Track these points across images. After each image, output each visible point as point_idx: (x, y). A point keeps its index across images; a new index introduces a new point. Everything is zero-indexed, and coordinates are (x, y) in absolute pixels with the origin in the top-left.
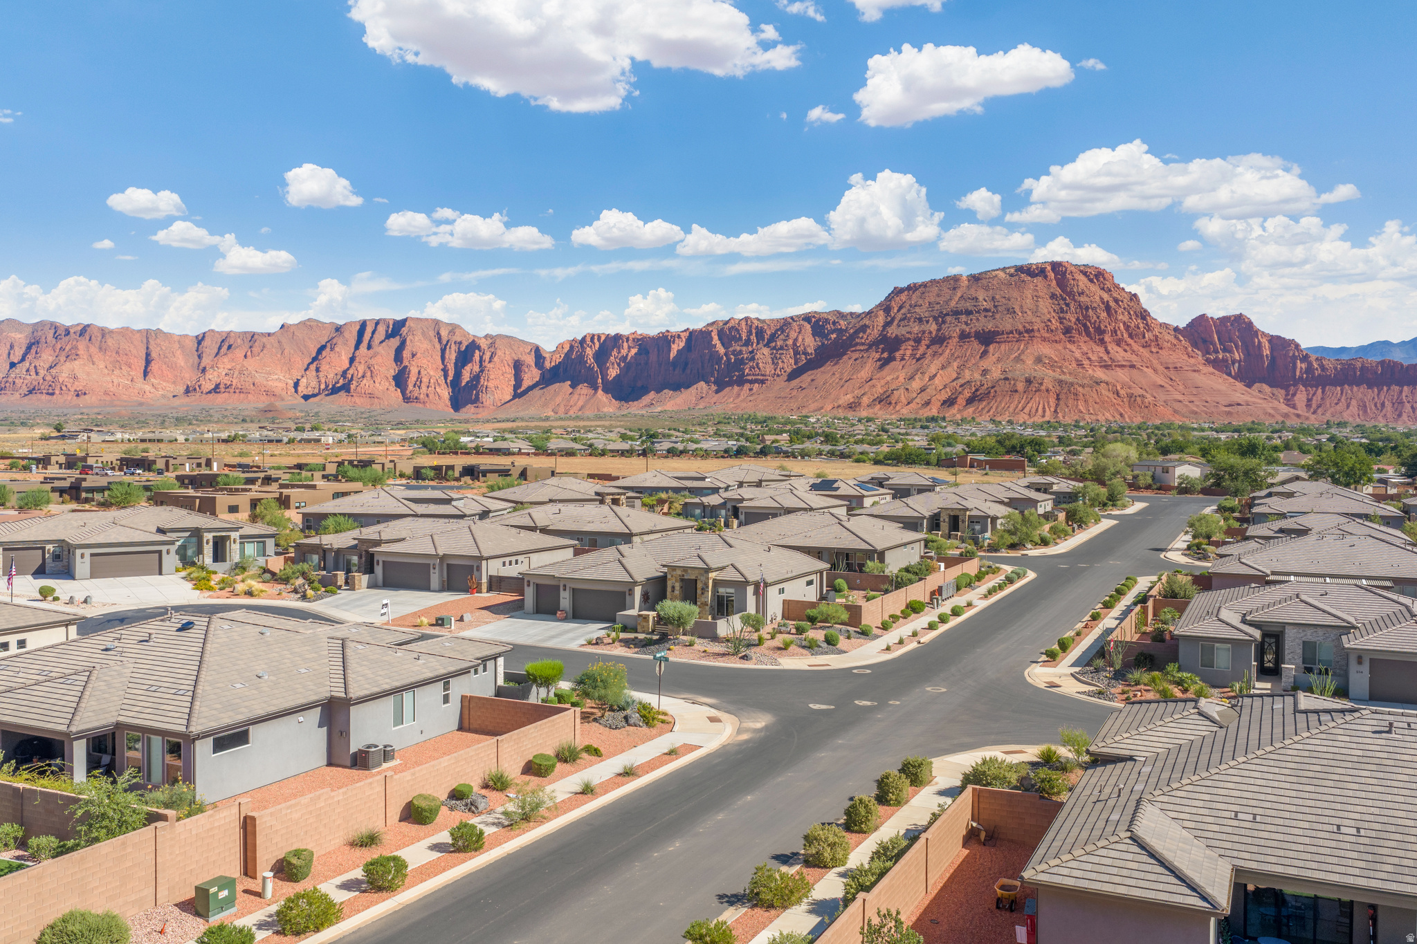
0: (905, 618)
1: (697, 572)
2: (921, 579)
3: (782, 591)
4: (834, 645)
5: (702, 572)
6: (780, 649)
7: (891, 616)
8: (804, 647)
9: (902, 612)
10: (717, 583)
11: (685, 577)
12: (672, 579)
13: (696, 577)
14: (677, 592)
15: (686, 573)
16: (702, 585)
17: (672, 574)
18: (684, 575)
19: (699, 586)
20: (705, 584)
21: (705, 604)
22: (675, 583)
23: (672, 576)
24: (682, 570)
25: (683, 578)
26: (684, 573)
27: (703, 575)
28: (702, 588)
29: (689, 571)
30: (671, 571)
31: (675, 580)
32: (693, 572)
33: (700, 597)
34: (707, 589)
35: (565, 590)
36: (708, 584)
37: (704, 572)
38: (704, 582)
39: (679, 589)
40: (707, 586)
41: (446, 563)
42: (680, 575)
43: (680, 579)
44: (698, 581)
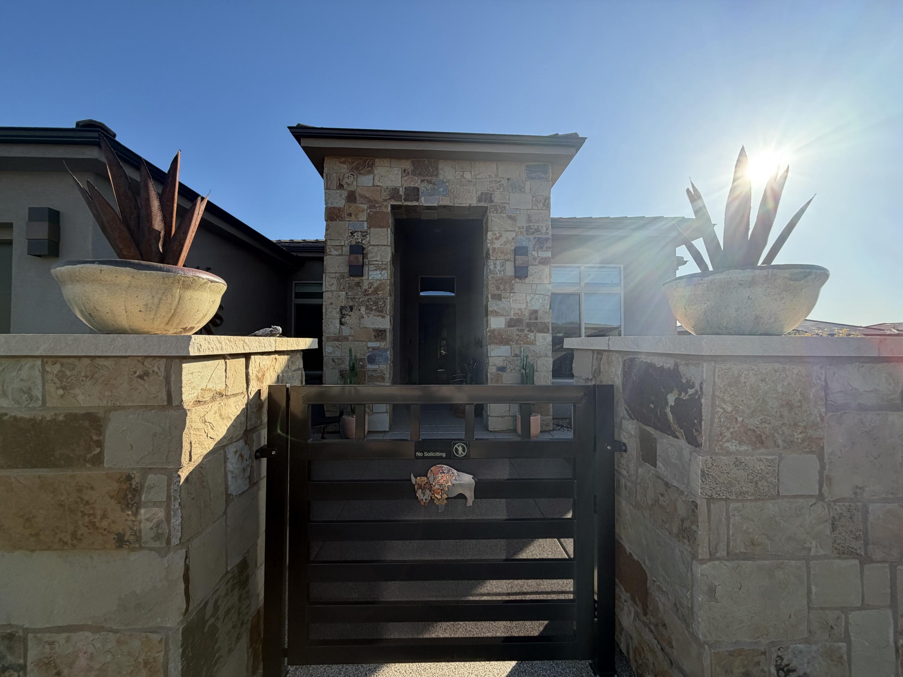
1: (485, 171)
11: (423, 199)
12: (350, 215)
13: (487, 197)
14: (379, 277)
15: (429, 182)
16: (514, 234)
17: (352, 188)
18: (418, 189)
19: (497, 239)
20: (528, 228)
21: (528, 325)
22: (364, 234)
23: (352, 197)
24: (407, 164)
25: (414, 204)
26: (416, 182)
27: (520, 190)
28: (513, 245)
29: (447, 172)
30: (345, 170)
31: (370, 217)
32: (469, 175)
33: (505, 293)
34: (541, 253)
36: (547, 229)
37: (524, 172)
38: (522, 221)
39: (390, 262)
40: (543, 236)
42: (395, 190)
43: (394, 210)
44: (495, 220)
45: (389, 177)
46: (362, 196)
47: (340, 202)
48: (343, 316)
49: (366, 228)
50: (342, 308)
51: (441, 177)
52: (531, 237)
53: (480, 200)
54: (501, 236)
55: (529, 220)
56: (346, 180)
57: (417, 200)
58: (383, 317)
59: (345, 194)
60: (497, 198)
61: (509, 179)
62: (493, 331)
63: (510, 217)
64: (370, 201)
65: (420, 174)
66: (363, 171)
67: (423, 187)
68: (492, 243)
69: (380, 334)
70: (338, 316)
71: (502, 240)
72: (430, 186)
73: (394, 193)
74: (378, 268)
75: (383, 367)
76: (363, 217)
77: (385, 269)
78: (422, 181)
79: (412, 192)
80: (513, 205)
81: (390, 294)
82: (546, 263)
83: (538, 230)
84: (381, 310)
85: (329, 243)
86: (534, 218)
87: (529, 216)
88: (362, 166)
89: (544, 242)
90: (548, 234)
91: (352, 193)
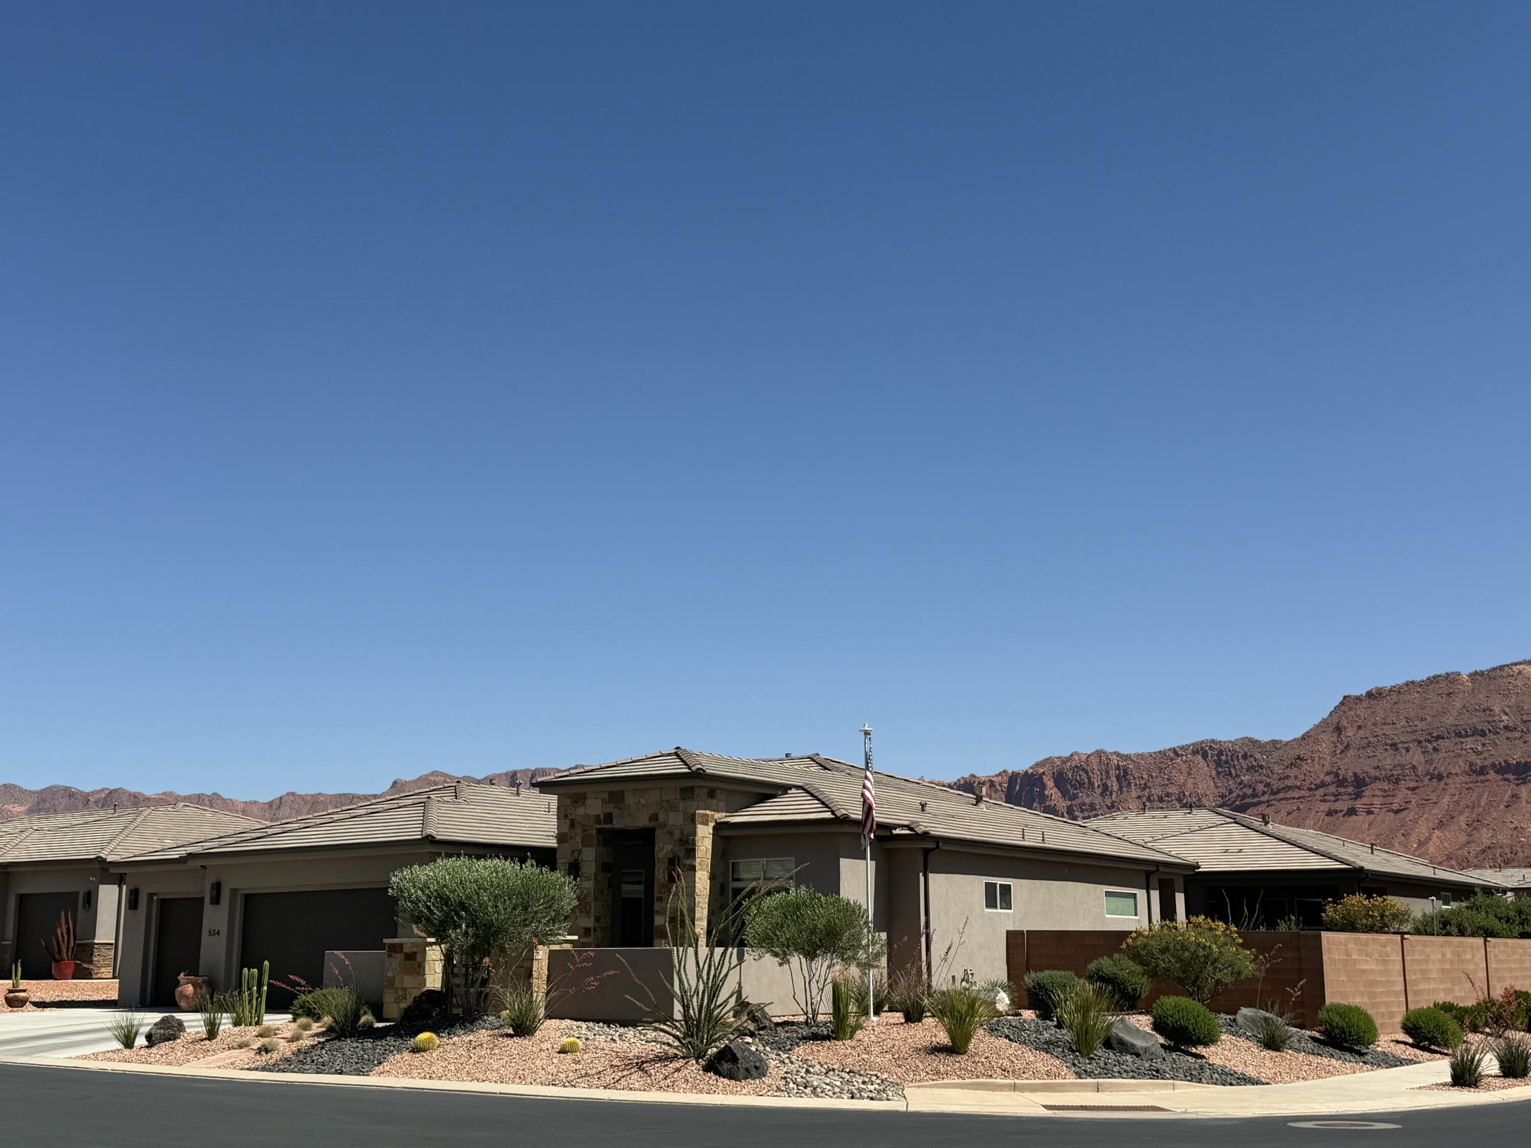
1: (653, 796)
3: (998, 896)
4: (1193, 1058)
7: (1445, 1008)
8: (1046, 1046)
11: (615, 821)
12: (571, 838)
14: (587, 886)
15: (619, 808)
16: (671, 846)
17: (573, 817)
18: (611, 814)
19: (661, 851)
20: (681, 840)
22: (580, 852)
23: (573, 824)
24: (606, 796)
25: (610, 826)
26: (610, 809)
27: (675, 809)
28: (671, 856)
29: (630, 799)
30: (568, 804)
31: (582, 839)
32: (642, 801)
33: (664, 896)
34: (688, 862)
35: (216, 900)
36: (694, 840)
37: (678, 793)
38: (677, 835)
39: (595, 874)
40: (690, 847)
41: (17, 895)
42: (598, 816)
43: (599, 831)
44: (659, 834)
45: (595, 807)
46: (578, 823)
47: (566, 829)
49: (580, 847)
51: (626, 803)
52: (683, 848)
53: (650, 820)
54: (663, 849)
55: (682, 834)
56: (569, 811)
57: (611, 823)
58: (589, 918)
59: (568, 822)
61: (668, 801)
62: (656, 928)
63: (669, 832)
64: (583, 826)
65: (613, 802)
66: (579, 804)
67: (615, 812)
68: (657, 855)
71: (665, 851)
73: (597, 819)
74: (587, 879)
76: (579, 839)
77: (591, 879)
78: (615, 807)
79: (609, 817)
80: (671, 822)
81: (596, 899)
82: (693, 869)
83: (687, 842)
84: (588, 913)
85: (559, 861)
86: (685, 832)
87: (682, 831)
88: (579, 799)
89: (691, 852)
90: (694, 844)
91: (572, 821)
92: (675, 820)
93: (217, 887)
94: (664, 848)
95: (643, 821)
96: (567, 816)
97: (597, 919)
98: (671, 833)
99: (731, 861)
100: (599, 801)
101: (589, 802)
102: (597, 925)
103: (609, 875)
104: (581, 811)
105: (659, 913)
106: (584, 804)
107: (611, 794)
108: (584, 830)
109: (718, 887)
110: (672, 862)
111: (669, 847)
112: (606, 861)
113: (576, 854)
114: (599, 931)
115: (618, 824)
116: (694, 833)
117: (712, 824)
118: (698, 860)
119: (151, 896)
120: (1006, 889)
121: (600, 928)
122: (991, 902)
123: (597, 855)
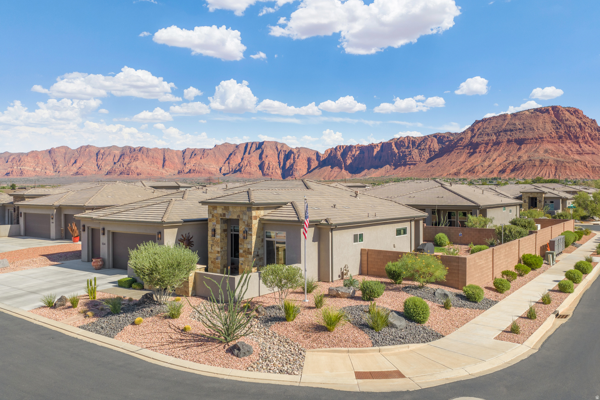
0: (521, 275)
1: (238, 209)
2: (531, 233)
3: (358, 238)
4: (419, 322)
5: (244, 209)
6: (319, 328)
7: (505, 273)
8: (363, 326)
9: (517, 268)
10: (264, 224)
11: (226, 216)
12: (213, 221)
13: (239, 216)
14: (218, 237)
15: (227, 212)
17: (213, 214)
18: (225, 214)
20: (247, 225)
21: (247, 252)
22: (215, 226)
23: (213, 216)
24: (223, 207)
25: (224, 218)
26: (224, 212)
27: (246, 214)
28: (244, 230)
29: (231, 209)
30: (211, 209)
31: (216, 221)
32: (235, 210)
33: (242, 243)
34: (250, 232)
35: (104, 234)
36: (251, 225)
37: (246, 209)
38: (246, 223)
39: (220, 233)
40: (250, 227)
41: (64, 214)
42: (221, 214)
43: (221, 219)
44: (241, 222)
45: (220, 211)
46: (215, 216)
47: (211, 217)
48: (212, 247)
49: (215, 224)
50: (211, 245)
53: (237, 217)
55: (248, 223)
56: (212, 211)
58: (219, 248)
59: (211, 215)
60: (241, 217)
61: (243, 211)
62: (240, 253)
63: (243, 222)
65: (225, 210)
67: (226, 213)
68: (240, 228)
69: (218, 252)
70: (211, 247)
72: (227, 213)
74: (218, 235)
75: (219, 261)
79: (224, 215)
80: (244, 218)
81: (221, 241)
82: (251, 235)
83: (249, 226)
84: (218, 246)
85: (209, 228)
86: (249, 222)
87: (248, 222)
88: (215, 208)
89: (250, 229)
90: (252, 227)
91: (213, 215)
92: (245, 218)
93: (104, 229)
94: (242, 227)
95: (235, 217)
96: (211, 213)
97: (222, 248)
98: (244, 222)
99: (265, 231)
100: (221, 209)
101: (218, 209)
102: (222, 250)
103: (226, 233)
104: (215, 212)
105: (241, 249)
106: (216, 210)
107: (225, 207)
108: (217, 218)
109: (261, 240)
110: (245, 232)
111: (244, 227)
112: (224, 228)
113: (214, 226)
114: (222, 252)
115: (227, 217)
116: (252, 223)
117: (258, 219)
118: (253, 232)
119: (88, 227)
120: (361, 236)
121: (223, 251)
122: (355, 240)
123: (221, 227)
